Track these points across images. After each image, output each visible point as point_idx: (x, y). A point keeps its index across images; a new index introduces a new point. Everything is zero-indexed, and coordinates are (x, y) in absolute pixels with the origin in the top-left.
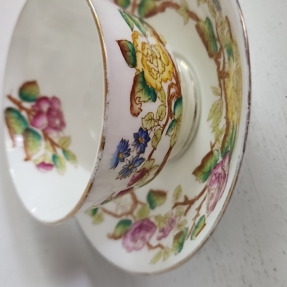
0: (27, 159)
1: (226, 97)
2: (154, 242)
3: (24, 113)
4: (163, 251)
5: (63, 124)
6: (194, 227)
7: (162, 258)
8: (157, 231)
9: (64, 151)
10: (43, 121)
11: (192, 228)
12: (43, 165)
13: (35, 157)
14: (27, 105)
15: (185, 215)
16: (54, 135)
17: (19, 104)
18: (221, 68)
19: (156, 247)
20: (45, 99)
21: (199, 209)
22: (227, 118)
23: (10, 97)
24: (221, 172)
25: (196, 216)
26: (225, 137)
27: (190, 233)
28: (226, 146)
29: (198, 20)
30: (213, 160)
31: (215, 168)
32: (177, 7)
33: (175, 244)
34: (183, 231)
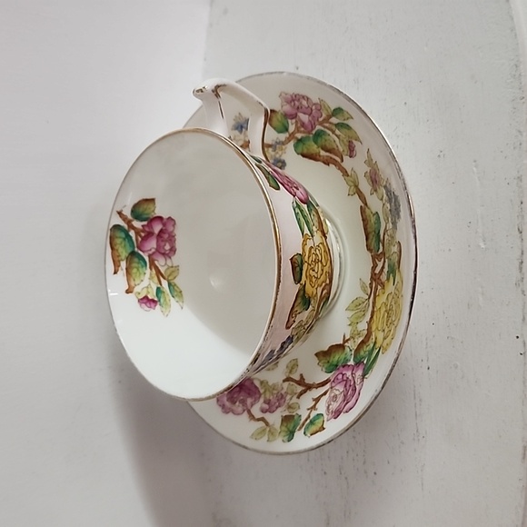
0: (128, 292)
1: (374, 303)
2: (256, 411)
3: (132, 233)
4: (268, 429)
5: (173, 250)
6: (308, 421)
7: (266, 438)
8: (262, 400)
9: (170, 285)
10: (152, 244)
11: (306, 420)
12: (146, 301)
13: (137, 289)
14: (137, 224)
15: (298, 397)
16: (160, 262)
17: (129, 222)
18: (377, 271)
19: (259, 420)
20: (160, 218)
21: (317, 400)
22: (369, 323)
23: (120, 213)
24: (350, 378)
25: (312, 408)
26: (363, 342)
27: (303, 424)
28: (362, 353)
29: (366, 204)
30: (343, 356)
31: (344, 367)
32: (345, 173)
33: (284, 428)
34: (294, 416)
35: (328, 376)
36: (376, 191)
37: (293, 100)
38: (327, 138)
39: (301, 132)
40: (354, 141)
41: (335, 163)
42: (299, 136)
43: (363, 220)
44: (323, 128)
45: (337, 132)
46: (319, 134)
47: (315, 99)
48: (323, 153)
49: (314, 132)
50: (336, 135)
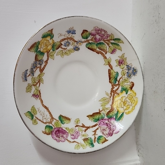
1: (113, 100)
2: (69, 138)
4: (80, 145)
8: (70, 135)
15: (85, 132)
18: (114, 89)
19: (73, 142)
21: (95, 131)
22: (112, 105)
24: (108, 123)
25: (94, 134)
26: (110, 111)
27: (95, 140)
28: (111, 115)
29: (112, 69)
30: (100, 116)
31: (102, 119)
32: (105, 58)
33: (87, 143)
34: (88, 138)
35: (96, 123)
36: (120, 66)
37: (99, 30)
38: (103, 45)
39: (93, 41)
40: (117, 50)
41: (102, 54)
42: (90, 42)
43: (109, 73)
44: (104, 42)
45: (110, 45)
46: (100, 43)
47: (109, 33)
48: (98, 49)
49: (98, 42)
50: (109, 46)
